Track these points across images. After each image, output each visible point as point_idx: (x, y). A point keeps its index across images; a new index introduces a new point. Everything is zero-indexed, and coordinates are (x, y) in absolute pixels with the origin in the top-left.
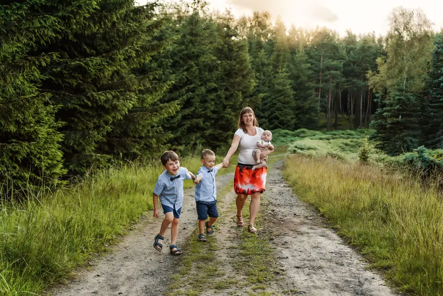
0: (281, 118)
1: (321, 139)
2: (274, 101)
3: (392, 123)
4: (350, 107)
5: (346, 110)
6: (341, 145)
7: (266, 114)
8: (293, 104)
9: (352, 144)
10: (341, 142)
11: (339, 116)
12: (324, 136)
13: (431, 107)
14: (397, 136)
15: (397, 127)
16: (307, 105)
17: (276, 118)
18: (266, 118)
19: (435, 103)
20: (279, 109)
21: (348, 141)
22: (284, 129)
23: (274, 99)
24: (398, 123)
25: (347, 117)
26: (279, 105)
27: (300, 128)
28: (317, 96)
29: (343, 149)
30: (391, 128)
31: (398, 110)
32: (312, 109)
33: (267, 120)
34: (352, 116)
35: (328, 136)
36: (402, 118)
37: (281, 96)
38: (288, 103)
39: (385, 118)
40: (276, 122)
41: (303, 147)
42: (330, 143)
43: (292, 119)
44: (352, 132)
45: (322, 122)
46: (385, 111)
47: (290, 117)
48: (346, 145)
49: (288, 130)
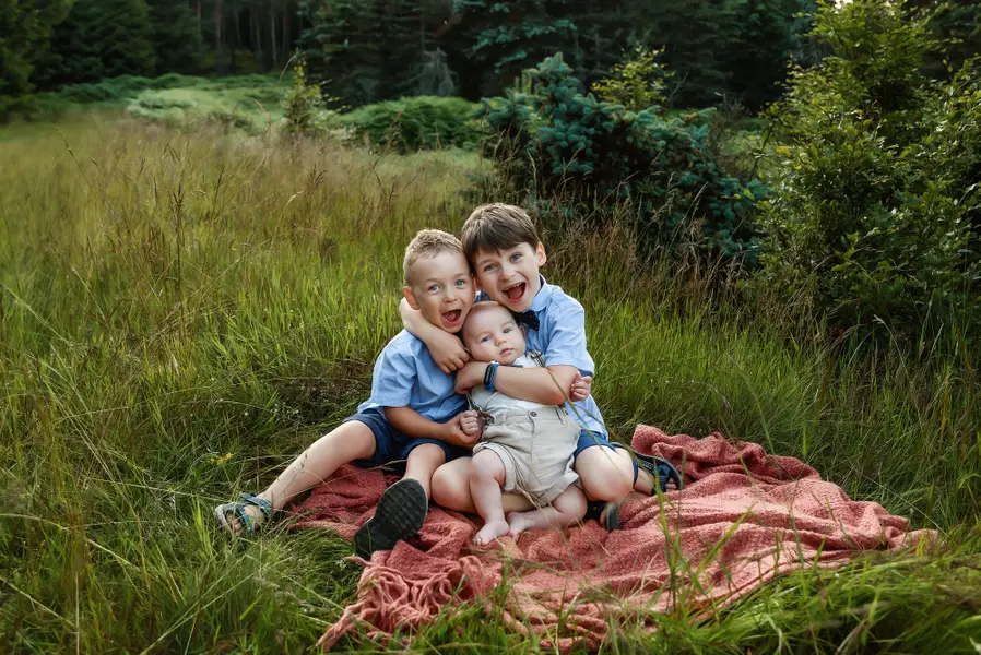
0: (128, 55)
1: (206, 89)
2: (111, 24)
3: (336, 54)
4: (255, 36)
5: (247, 43)
6: (244, 98)
7: (97, 47)
8: (150, 27)
9: (262, 95)
10: (242, 93)
11: (238, 52)
12: (213, 85)
13: (399, 23)
14: (344, 76)
15: (343, 61)
16: (176, 30)
17: (118, 55)
18: (97, 56)
19: (404, 15)
20: (121, 39)
21: (256, 91)
22: (135, 75)
23: (109, 18)
24: (344, 51)
25: (251, 54)
26: (121, 30)
27: (167, 72)
28: (195, 14)
29: (248, 106)
30: (332, 62)
31: (344, 28)
32: (186, 38)
33: (98, 60)
34: (260, 53)
35: (219, 85)
36: (350, 43)
37: (121, 13)
38: (138, 26)
39: (319, 46)
40: (119, 63)
41: (160, 104)
42: (221, 95)
43: (150, 55)
44: (262, 77)
45: (209, 61)
46: (318, 33)
47: (147, 53)
48: (253, 97)
49: (143, 75)
